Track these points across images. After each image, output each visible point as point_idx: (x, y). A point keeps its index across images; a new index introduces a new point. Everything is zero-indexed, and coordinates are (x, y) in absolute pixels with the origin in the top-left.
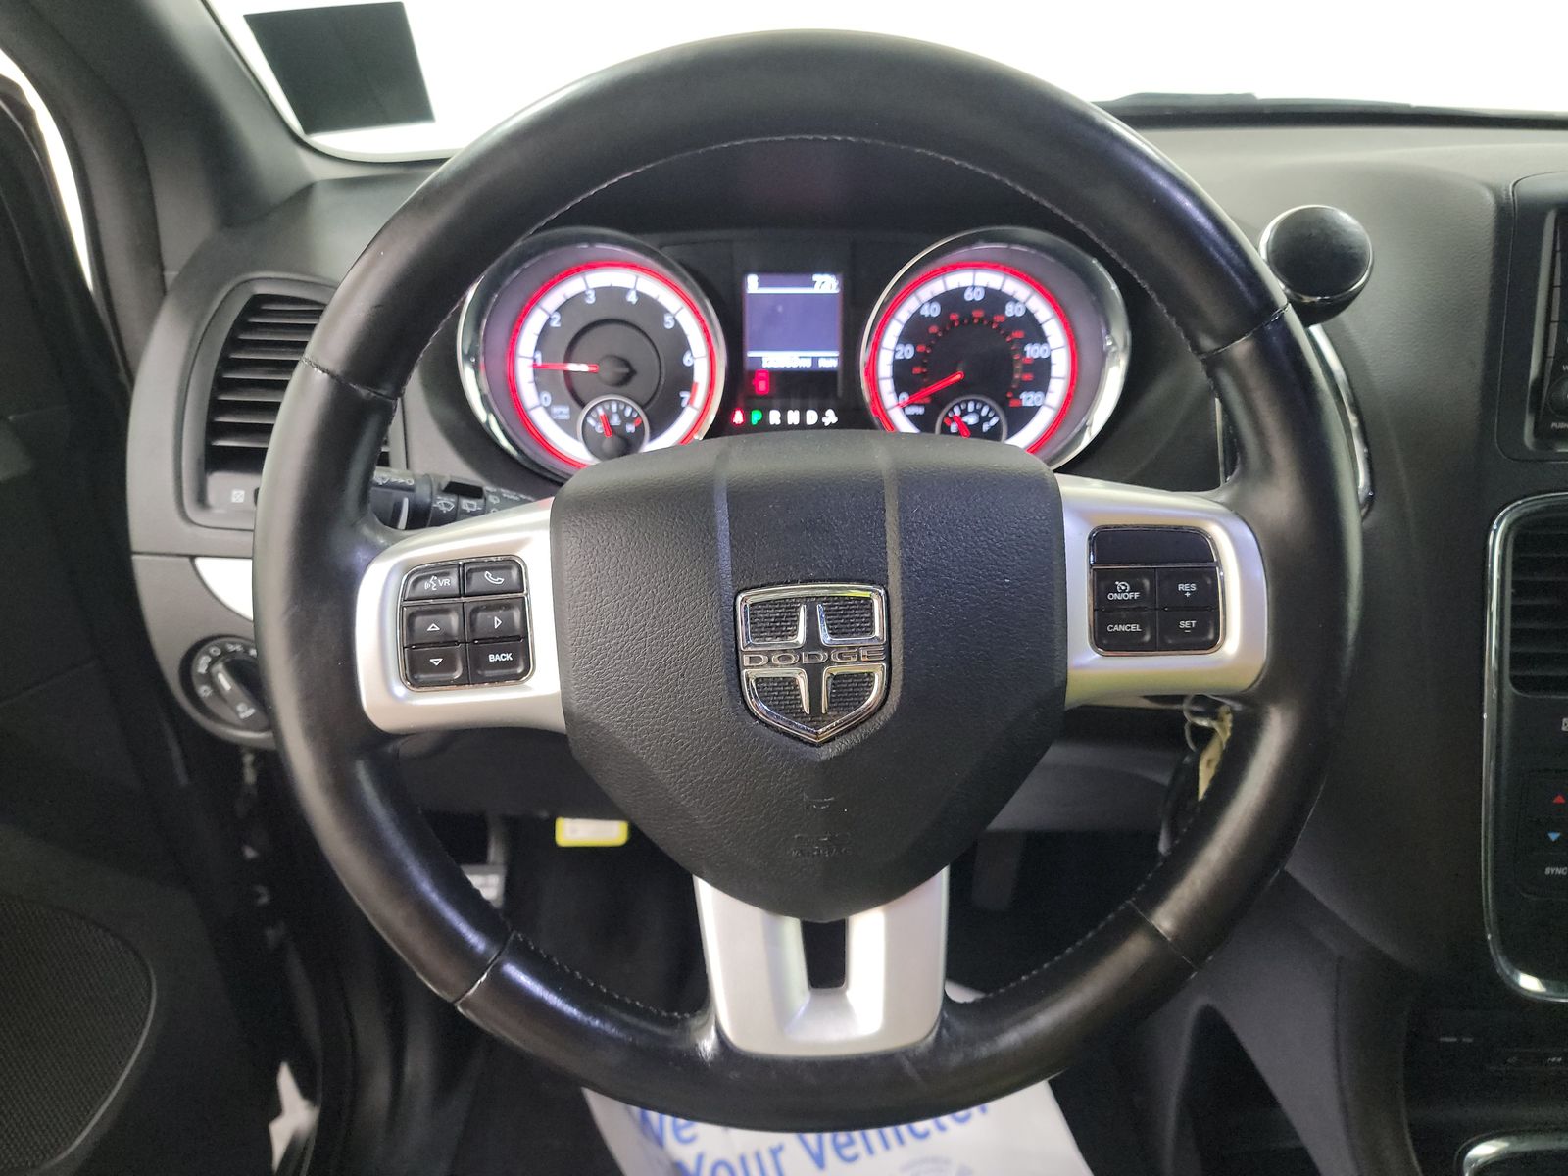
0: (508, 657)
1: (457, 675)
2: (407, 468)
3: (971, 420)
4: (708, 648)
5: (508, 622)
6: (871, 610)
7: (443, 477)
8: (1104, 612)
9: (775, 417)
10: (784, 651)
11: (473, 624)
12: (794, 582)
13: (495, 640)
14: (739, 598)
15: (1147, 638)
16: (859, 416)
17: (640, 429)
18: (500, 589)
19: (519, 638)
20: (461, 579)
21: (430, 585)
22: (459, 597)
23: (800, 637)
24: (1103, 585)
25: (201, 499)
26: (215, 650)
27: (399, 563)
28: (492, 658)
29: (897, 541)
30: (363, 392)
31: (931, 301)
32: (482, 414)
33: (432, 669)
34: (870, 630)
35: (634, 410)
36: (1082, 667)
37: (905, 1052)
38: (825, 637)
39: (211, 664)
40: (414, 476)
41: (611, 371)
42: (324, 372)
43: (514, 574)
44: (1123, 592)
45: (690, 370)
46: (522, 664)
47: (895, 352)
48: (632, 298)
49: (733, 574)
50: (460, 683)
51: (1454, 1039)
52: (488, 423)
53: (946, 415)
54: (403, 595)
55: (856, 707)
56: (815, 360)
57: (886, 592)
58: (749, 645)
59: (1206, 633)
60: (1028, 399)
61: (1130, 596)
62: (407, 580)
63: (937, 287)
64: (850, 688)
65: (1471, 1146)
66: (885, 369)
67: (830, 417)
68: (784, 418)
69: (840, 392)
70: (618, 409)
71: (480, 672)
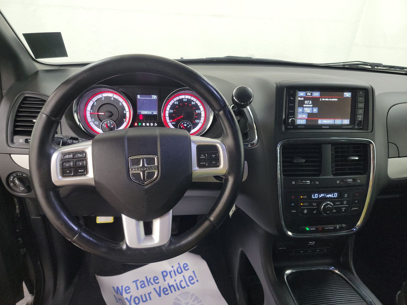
0: (83, 170)
1: (72, 174)
2: (61, 134)
3: (185, 125)
4: (123, 168)
5: (83, 164)
6: (155, 160)
7: (69, 136)
8: (199, 160)
9: (144, 124)
10: (138, 168)
11: (76, 164)
12: (140, 155)
13: (80, 167)
14: (129, 158)
15: (207, 165)
16: (162, 124)
17: (114, 126)
18: (81, 157)
19: (85, 167)
20: (73, 155)
21: (67, 157)
22: (73, 159)
23: (141, 165)
24: (199, 155)
25: (12, 141)
26: (14, 175)
27: (60, 152)
28: (79, 171)
29: (160, 147)
30: (53, 119)
31: (176, 101)
32: (78, 123)
33: (67, 173)
34: (155, 164)
35: (113, 122)
36: (195, 170)
37: (163, 246)
38: (146, 165)
39: (13, 178)
40: (63, 136)
41: (108, 114)
42: (45, 115)
43: (84, 154)
44: (202, 157)
45: (126, 114)
46: (86, 172)
47: (169, 111)
48: (112, 99)
49: (128, 153)
50: (73, 176)
51: (282, 248)
52: (80, 125)
53: (180, 124)
54: (61, 158)
55: (152, 178)
56: (152, 113)
57: (158, 157)
58: (131, 167)
59: (217, 164)
60: (197, 121)
61: (204, 157)
62: (62, 155)
63: (177, 98)
64: (151, 175)
65: (286, 271)
66: (167, 115)
67: (156, 124)
68: (146, 124)
69: (158, 119)
70: (109, 122)
71: (77, 174)
